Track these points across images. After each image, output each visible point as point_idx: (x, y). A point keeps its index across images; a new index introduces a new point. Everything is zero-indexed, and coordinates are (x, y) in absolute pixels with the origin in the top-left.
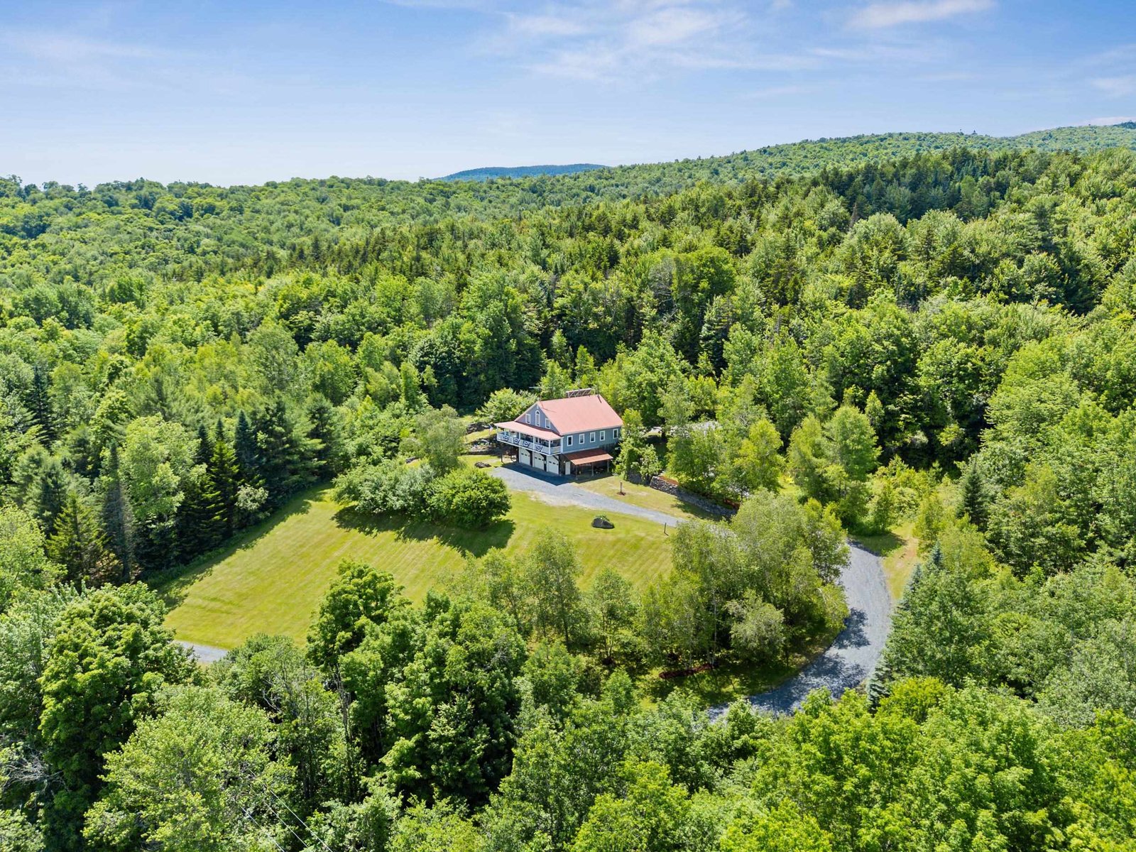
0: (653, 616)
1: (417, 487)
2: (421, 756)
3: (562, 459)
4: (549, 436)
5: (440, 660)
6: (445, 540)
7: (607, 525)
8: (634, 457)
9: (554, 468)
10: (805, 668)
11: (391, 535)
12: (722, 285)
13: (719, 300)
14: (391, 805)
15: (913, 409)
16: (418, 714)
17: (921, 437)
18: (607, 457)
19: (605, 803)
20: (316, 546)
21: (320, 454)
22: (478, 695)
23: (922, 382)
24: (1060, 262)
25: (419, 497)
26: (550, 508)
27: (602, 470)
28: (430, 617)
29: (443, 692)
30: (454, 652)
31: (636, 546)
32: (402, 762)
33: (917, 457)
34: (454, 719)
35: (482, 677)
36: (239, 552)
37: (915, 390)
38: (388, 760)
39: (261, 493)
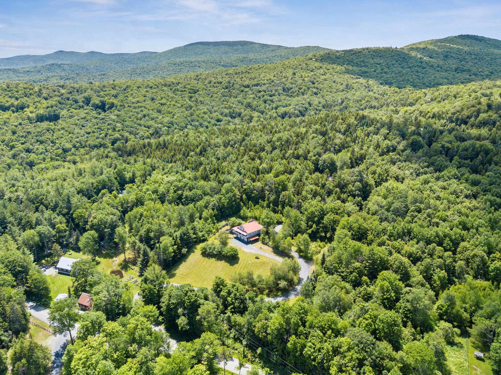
0: (267, 282)
1: (220, 250)
2: (234, 308)
3: (248, 238)
4: (245, 234)
5: (235, 295)
6: (226, 261)
7: (258, 258)
8: (263, 238)
9: (246, 240)
10: (291, 290)
11: (214, 259)
12: (285, 188)
13: (284, 193)
14: (231, 315)
15: (323, 227)
16: (233, 302)
17: (323, 234)
18: (257, 237)
19: (260, 315)
20: (199, 262)
21: (195, 238)
22: (241, 299)
23: (324, 222)
24: (362, 185)
25: (220, 253)
26: (246, 253)
27: (257, 241)
28: (233, 287)
29: (236, 299)
30: (238, 294)
31: (264, 263)
32: (231, 309)
33: (322, 239)
34: (238, 303)
35: (242, 297)
36: (183, 263)
37: (323, 223)
38: (229, 308)
39: (186, 250)
